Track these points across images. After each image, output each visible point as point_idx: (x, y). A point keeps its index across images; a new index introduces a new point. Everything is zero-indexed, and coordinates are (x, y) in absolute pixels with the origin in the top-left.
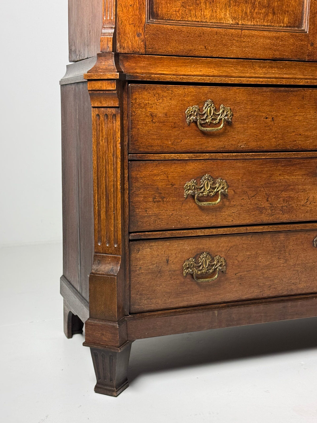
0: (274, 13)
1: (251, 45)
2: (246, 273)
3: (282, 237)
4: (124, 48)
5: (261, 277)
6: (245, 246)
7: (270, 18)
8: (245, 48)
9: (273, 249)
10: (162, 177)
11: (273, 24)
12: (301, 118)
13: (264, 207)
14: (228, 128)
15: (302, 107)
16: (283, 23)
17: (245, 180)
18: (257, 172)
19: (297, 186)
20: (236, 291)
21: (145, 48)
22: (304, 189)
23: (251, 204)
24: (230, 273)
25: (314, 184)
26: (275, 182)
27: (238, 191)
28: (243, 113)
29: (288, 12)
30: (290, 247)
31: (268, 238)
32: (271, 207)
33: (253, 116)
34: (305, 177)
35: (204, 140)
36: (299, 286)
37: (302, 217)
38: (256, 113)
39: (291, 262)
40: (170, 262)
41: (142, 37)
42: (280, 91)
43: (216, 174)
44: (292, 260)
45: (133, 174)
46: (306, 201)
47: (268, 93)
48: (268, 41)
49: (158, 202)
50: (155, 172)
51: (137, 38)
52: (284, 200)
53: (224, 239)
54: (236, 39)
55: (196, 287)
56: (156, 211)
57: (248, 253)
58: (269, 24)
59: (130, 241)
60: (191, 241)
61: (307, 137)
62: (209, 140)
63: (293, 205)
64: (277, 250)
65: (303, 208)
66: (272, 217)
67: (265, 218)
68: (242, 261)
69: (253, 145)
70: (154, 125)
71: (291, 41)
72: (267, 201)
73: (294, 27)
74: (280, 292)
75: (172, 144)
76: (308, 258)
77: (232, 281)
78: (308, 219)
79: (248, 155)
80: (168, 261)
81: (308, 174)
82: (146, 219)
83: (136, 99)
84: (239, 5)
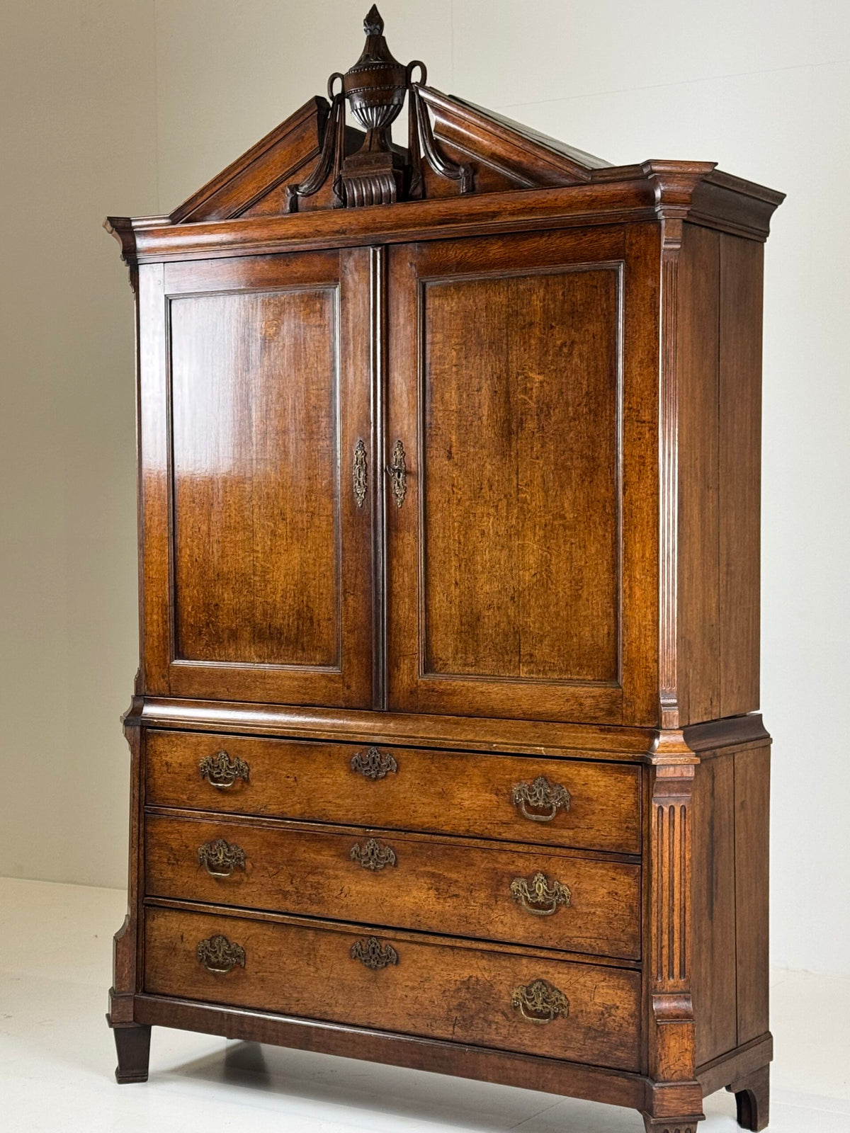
0: (303, 650)
1: (275, 687)
2: (269, 974)
3: (311, 935)
4: (151, 691)
5: (287, 985)
6: (266, 937)
7: (299, 655)
8: (270, 690)
9: (300, 950)
10: (176, 836)
11: (303, 662)
12: (329, 781)
13: (288, 891)
14: (246, 786)
15: (330, 766)
16: (315, 660)
17: (264, 852)
18: (276, 844)
19: (326, 871)
20: (258, 996)
21: (170, 690)
22: (337, 876)
23: (272, 884)
24: (251, 968)
25: (348, 871)
26: (300, 861)
27: (257, 865)
28: (261, 769)
29: (320, 647)
30: (321, 952)
31: (292, 933)
32: (297, 892)
33: (272, 773)
34: (336, 859)
35: (220, 798)
36: (336, 1009)
37: (335, 913)
38: (275, 770)
39: (324, 973)
40: (185, 940)
41: (167, 679)
42: (301, 745)
43: (231, 840)
44: (325, 970)
45: (149, 829)
46: (339, 892)
47: (287, 747)
48: (296, 683)
49: (173, 864)
50: (169, 829)
51: (162, 680)
52: (312, 886)
53: (241, 924)
54: (260, 680)
55: (212, 979)
56: (170, 875)
57: (270, 949)
58: (299, 662)
59: (146, 905)
60: (206, 919)
61: (338, 806)
62: (226, 798)
63: (324, 894)
64: (306, 953)
65: (336, 901)
66: (300, 906)
67: (289, 906)
68: (264, 957)
69: (273, 808)
70: (169, 776)
71: (323, 683)
72: (292, 883)
73: (329, 665)
74: (312, 1011)
75: (188, 799)
76: (345, 972)
77: (252, 980)
78: (344, 918)
79: (265, 821)
80: (182, 937)
81: (339, 856)
82: (161, 883)
83: (152, 746)
84: (263, 642)
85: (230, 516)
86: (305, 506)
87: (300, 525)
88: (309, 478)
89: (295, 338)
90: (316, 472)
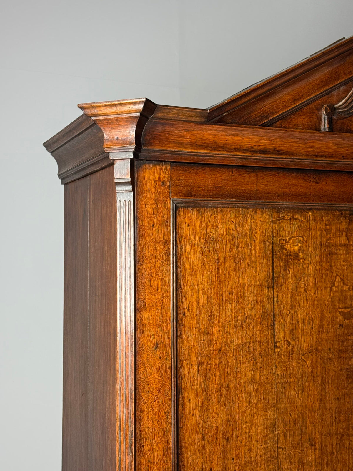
85: (250, 450)
86: (334, 428)
87: (329, 449)
88: (338, 399)
89: (321, 256)
90: (344, 391)
